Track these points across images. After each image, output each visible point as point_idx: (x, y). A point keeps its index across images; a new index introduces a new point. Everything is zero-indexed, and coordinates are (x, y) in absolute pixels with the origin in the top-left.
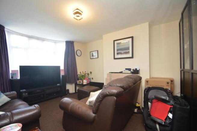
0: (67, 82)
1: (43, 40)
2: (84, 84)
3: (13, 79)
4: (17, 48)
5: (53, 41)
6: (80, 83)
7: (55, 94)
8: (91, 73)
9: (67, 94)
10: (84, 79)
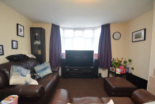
0: (100, 67)
1: (83, 29)
2: (117, 73)
3: (62, 58)
4: (68, 38)
5: (91, 28)
6: (113, 70)
7: (88, 75)
8: (130, 61)
9: (99, 77)
10: (118, 68)
